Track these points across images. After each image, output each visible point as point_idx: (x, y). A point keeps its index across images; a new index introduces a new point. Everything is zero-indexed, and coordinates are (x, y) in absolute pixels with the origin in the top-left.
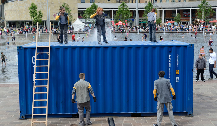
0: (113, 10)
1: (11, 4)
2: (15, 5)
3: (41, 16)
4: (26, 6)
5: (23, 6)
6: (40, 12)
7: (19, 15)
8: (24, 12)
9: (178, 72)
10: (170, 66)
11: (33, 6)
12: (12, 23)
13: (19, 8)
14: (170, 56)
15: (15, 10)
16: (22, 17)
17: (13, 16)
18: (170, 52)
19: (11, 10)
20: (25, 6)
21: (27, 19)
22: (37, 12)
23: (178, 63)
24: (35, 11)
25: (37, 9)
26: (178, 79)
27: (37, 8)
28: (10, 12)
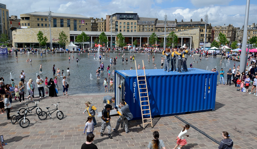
0: (92, 36)
1: (20, 31)
2: (23, 32)
3: (46, 40)
4: (32, 32)
5: (29, 33)
6: (45, 38)
7: (26, 38)
8: (30, 36)
9: (209, 88)
10: (206, 85)
11: (40, 33)
12: (20, 44)
13: (26, 34)
14: (206, 79)
15: (23, 35)
16: (28, 40)
17: (21, 39)
18: (206, 77)
19: (20, 35)
20: (30, 32)
21: (33, 41)
22: (43, 37)
23: (209, 83)
24: (42, 37)
25: (43, 36)
26: (209, 92)
27: (43, 34)
28: (19, 37)
